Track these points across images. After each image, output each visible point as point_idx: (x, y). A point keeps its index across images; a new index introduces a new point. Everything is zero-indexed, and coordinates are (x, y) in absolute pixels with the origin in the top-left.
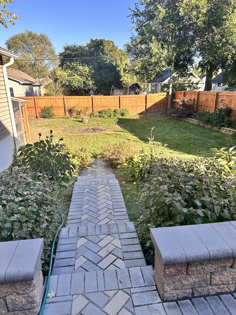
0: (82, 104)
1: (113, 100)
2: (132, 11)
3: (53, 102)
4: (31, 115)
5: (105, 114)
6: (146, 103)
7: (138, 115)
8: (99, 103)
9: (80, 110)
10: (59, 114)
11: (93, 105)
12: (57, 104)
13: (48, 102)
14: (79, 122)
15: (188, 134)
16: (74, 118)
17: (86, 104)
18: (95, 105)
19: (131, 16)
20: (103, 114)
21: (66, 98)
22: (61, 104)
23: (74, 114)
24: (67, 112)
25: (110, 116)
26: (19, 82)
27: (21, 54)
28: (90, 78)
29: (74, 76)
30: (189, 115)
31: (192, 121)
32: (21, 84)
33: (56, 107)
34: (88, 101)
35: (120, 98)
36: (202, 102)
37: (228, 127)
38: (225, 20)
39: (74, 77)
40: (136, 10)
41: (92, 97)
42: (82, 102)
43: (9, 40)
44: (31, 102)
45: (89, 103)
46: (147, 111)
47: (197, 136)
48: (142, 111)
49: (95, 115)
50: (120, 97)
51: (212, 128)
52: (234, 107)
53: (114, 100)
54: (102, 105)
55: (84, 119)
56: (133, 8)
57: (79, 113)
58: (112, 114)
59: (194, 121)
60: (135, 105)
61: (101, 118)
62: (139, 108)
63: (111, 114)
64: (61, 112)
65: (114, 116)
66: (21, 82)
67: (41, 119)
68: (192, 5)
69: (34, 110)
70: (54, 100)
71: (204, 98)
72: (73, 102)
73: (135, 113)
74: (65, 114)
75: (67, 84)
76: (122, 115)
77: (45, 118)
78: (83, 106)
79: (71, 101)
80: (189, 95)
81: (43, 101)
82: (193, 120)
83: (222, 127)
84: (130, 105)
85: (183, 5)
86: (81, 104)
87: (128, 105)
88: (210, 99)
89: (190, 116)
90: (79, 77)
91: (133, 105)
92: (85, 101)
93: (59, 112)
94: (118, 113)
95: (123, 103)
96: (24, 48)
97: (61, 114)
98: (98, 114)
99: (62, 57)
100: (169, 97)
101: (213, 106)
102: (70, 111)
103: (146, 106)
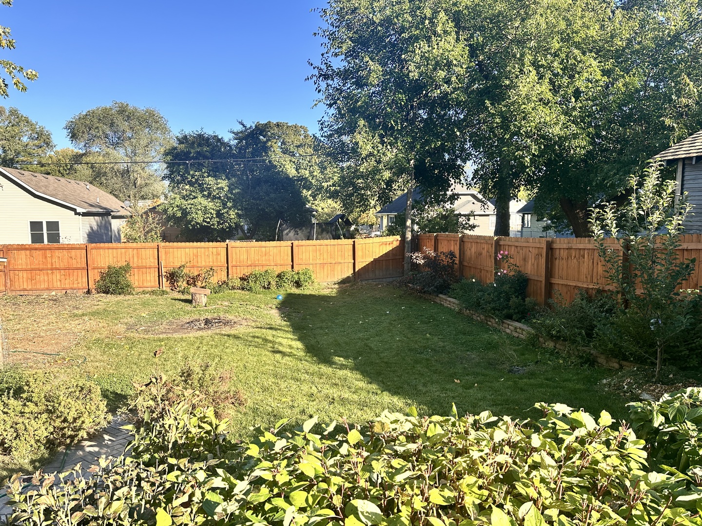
0: (203, 259)
1: (275, 250)
2: (314, 68)
3: (131, 256)
4: (75, 286)
5: (255, 282)
6: (354, 259)
7: (337, 286)
8: (244, 257)
9: (196, 274)
10: (145, 284)
11: (227, 263)
12: (140, 261)
13: (119, 256)
14: (183, 304)
15: (428, 335)
16: (179, 292)
17: (211, 260)
18: (234, 263)
19: (315, 79)
20: (252, 284)
21: (164, 247)
22: (152, 260)
23: (179, 284)
24: (164, 280)
25: (269, 288)
26: (74, 210)
27: (99, 150)
28: (230, 202)
29: (195, 198)
30: (444, 289)
31: (448, 303)
32: (79, 214)
33: (138, 268)
34: (218, 254)
35: (292, 247)
36: (470, 259)
37: (518, 321)
38: (508, 87)
39: (196, 200)
40: (324, 67)
41: (227, 245)
42: (203, 256)
43: (74, 120)
44: (79, 256)
45: (219, 257)
46: (358, 275)
47: (444, 342)
48: (345, 276)
49: (230, 284)
50: (292, 243)
51: (487, 321)
52: (533, 273)
53: (280, 252)
54: (249, 263)
55: (198, 296)
56: (318, 63)
57: (193, 281)
58: (273, 283)
59: (450, 302)
60: (329, 261)
61: (247, 293)
62: (339, 268)
63: (269, 283)
64: (148, 278)
65: (279, 286)
66: (79, 210)
67: (97, 295)
68: (435, 58)
69: (84, 274)
70: (135, 250)
71: (473, 250)
72: (179, 256)
73: (329, 280)
74: (159, 284)
75: (179, 214)
76: (298, 284)
77: (107, 293)
78: (203, 264)
79: (176, 253)
80: (446, 242)
81: (107, 255)
82: (449, 299)
83: (505, 321)
84: (318, 261)
85: (417, 58)
86: (199, 261)
87: (311, 262)
88: (484, 252)
89: (445, 291)
90: (204, 202)
91: (325, 261)
92: (210, 253)
93: (145, 278)
94: (286, 281)
95: (301, 257)
96: (106, 137)
97: (149, 284)
98: (238, 283)
99: (169, 158)
100: (406, 245)
101: (490, 269)
102: (173, 277)
103: (354, 264)
